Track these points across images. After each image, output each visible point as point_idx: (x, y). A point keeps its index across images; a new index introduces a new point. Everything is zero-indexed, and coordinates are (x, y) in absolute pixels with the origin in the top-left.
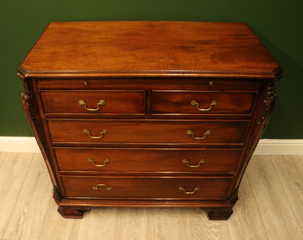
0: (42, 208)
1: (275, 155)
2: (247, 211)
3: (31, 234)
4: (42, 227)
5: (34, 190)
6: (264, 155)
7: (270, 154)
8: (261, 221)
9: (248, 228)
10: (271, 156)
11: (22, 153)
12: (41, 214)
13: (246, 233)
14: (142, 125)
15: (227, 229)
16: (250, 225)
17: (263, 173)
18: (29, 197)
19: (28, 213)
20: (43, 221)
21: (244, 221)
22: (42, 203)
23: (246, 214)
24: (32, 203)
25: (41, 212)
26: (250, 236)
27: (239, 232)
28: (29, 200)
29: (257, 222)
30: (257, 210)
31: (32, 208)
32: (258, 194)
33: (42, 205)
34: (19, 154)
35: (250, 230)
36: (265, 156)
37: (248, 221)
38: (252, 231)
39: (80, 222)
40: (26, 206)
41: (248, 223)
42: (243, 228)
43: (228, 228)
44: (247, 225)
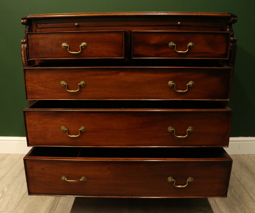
0: (22, 188)
1: (252, 154)
2: (233, 190)
3: (7, 207)
4: (19, 201)
5: (18, 177)
6: (242, 155)
7: (248, 154)
8: (249, 196)
9: (236, 201)
10: (249, 155)
11: (11, 154)
12: (21, 192)
13: (235, 204)
14: (122, 74)
15: (214, 202)
16: (238, 199)
17: (244, 165)
18: (11, 181)
19: (7, 191)
20: (22, 197)
21: (232, 197)
22: (23, 185)
23: (233, 192)
24: (13, 185)
25: (21, 191)
26: (240, 206)
27: (227, 204)
28: (11, 183)
29: (245, 197)
30: (243, 188)
31: (13, 188)
32: (241, 178)
33: (22, 187)
34: (8, 154)
35: (240, 202)
36: (244, 155)
37: (236, 196)
38: (241, 203)
39: (60, 198)
40: (6, 187)
41: (236, 198)
42: (231, 201)
43: (216, 201)
44: (235, 199)
